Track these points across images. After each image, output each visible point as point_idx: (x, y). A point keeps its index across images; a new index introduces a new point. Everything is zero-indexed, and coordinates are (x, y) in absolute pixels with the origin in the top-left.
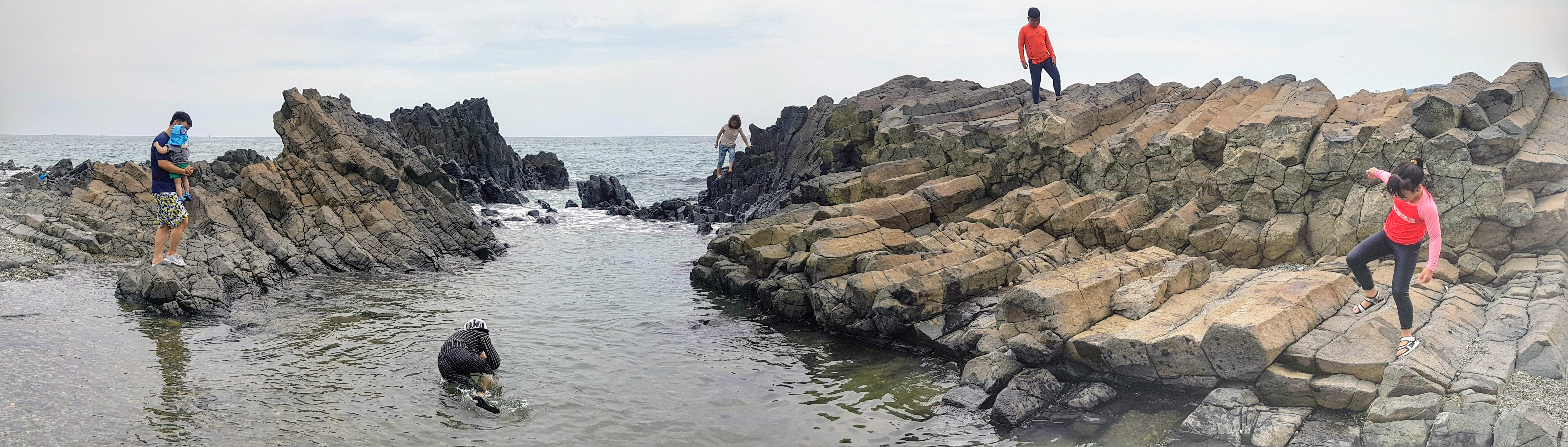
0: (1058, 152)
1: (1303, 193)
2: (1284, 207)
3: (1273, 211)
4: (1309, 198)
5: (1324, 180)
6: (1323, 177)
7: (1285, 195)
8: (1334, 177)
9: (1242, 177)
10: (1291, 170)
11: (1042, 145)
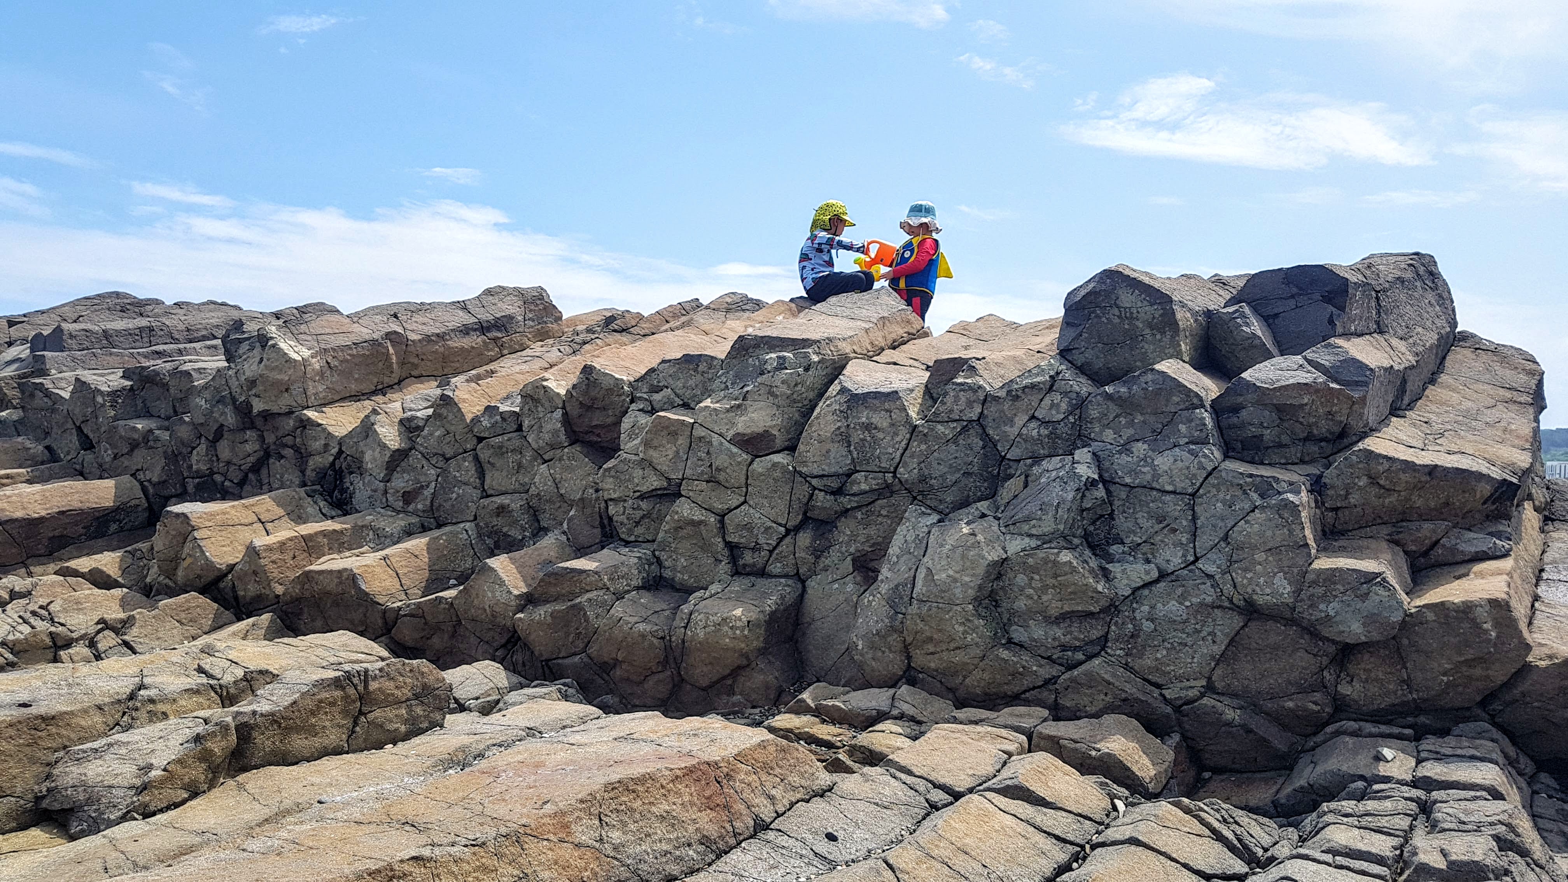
0: (291, 422)
1: (790, 525)
2: (748, 558)
3: (724, 567)
4: (805, 538)
5: (838, 492)
6: (835, 484)
7: (748, 527)
8: (862, 483)
9: (654, 482)
10: (759, 466)
11: (258, 406)
